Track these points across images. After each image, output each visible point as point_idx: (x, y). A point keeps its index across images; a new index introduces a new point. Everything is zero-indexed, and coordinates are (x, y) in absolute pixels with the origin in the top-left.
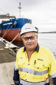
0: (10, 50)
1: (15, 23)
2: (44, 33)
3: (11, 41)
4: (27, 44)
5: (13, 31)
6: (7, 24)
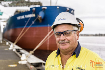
4: (59, 42)
6: (25, 17)
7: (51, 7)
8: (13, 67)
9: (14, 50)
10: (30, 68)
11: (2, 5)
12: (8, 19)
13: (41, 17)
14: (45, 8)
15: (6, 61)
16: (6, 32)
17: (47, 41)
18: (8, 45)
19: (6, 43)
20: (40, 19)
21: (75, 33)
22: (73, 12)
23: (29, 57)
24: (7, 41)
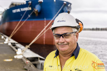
0: (24, 63)
1: (37, 8)
2: (97, 29)
3: (28, 45)
5: (32, 24)
6: (20, 10)
9: (10, 44)
10: (26, 63)
12: (3, 12)
13: (37, 11)
14: (41, 2)
16: (1, 25)
17: (43, 35)
18: (3, 39)
19: (1, 37)
20: (37, 13)
21: (74, 35)
22: (70, 5)
23: (25, 52)
24: (2, 35)
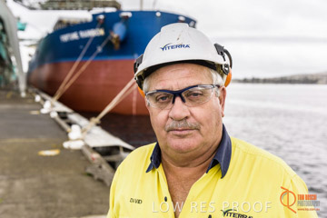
1: (118, 31)
3: (96, 117)
4: (164, 127)
6: (79, 35)
7: (141, 13)
8: (51, 157)
9: (54, 115)
10: (90, 158)
11: (24, 6)
13: (118, 38)
14: (127, 17)
15: (33, 141)
16: (35, 72)
17: (132, 93)
18: (39, 103)
19: (34, 98)
20: (117, 41)
23: (89, 133)
24: (37, 93)
